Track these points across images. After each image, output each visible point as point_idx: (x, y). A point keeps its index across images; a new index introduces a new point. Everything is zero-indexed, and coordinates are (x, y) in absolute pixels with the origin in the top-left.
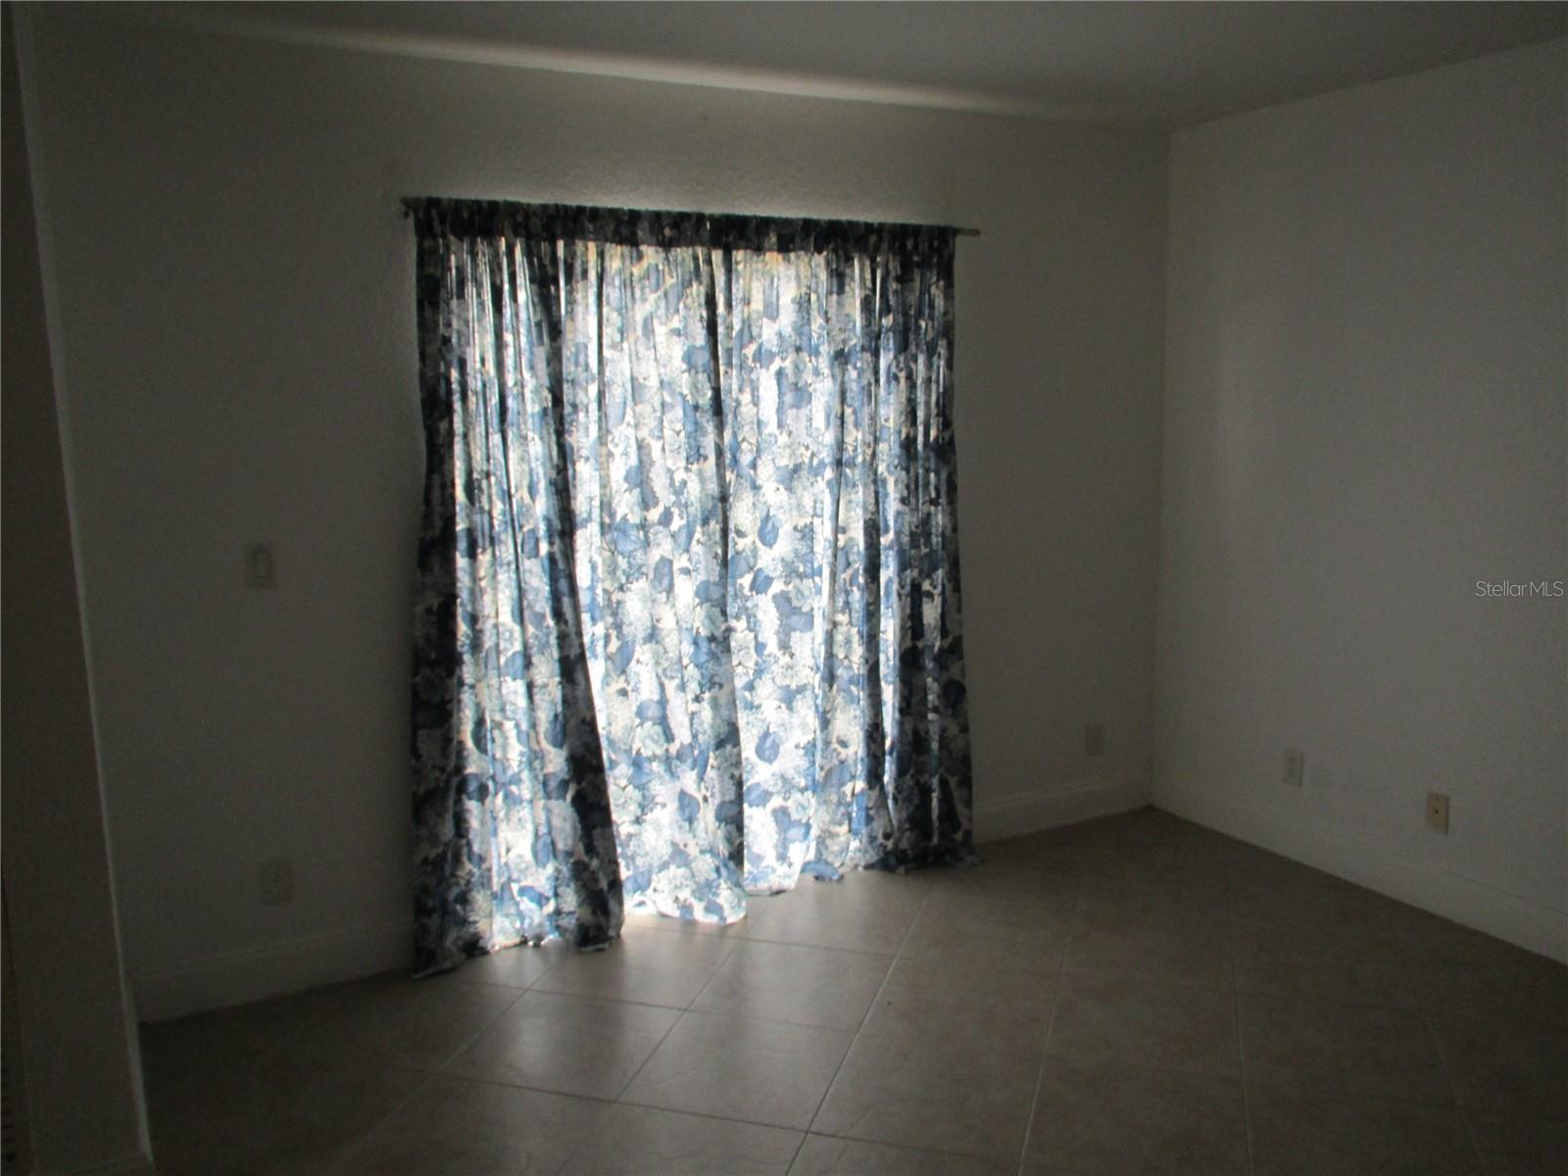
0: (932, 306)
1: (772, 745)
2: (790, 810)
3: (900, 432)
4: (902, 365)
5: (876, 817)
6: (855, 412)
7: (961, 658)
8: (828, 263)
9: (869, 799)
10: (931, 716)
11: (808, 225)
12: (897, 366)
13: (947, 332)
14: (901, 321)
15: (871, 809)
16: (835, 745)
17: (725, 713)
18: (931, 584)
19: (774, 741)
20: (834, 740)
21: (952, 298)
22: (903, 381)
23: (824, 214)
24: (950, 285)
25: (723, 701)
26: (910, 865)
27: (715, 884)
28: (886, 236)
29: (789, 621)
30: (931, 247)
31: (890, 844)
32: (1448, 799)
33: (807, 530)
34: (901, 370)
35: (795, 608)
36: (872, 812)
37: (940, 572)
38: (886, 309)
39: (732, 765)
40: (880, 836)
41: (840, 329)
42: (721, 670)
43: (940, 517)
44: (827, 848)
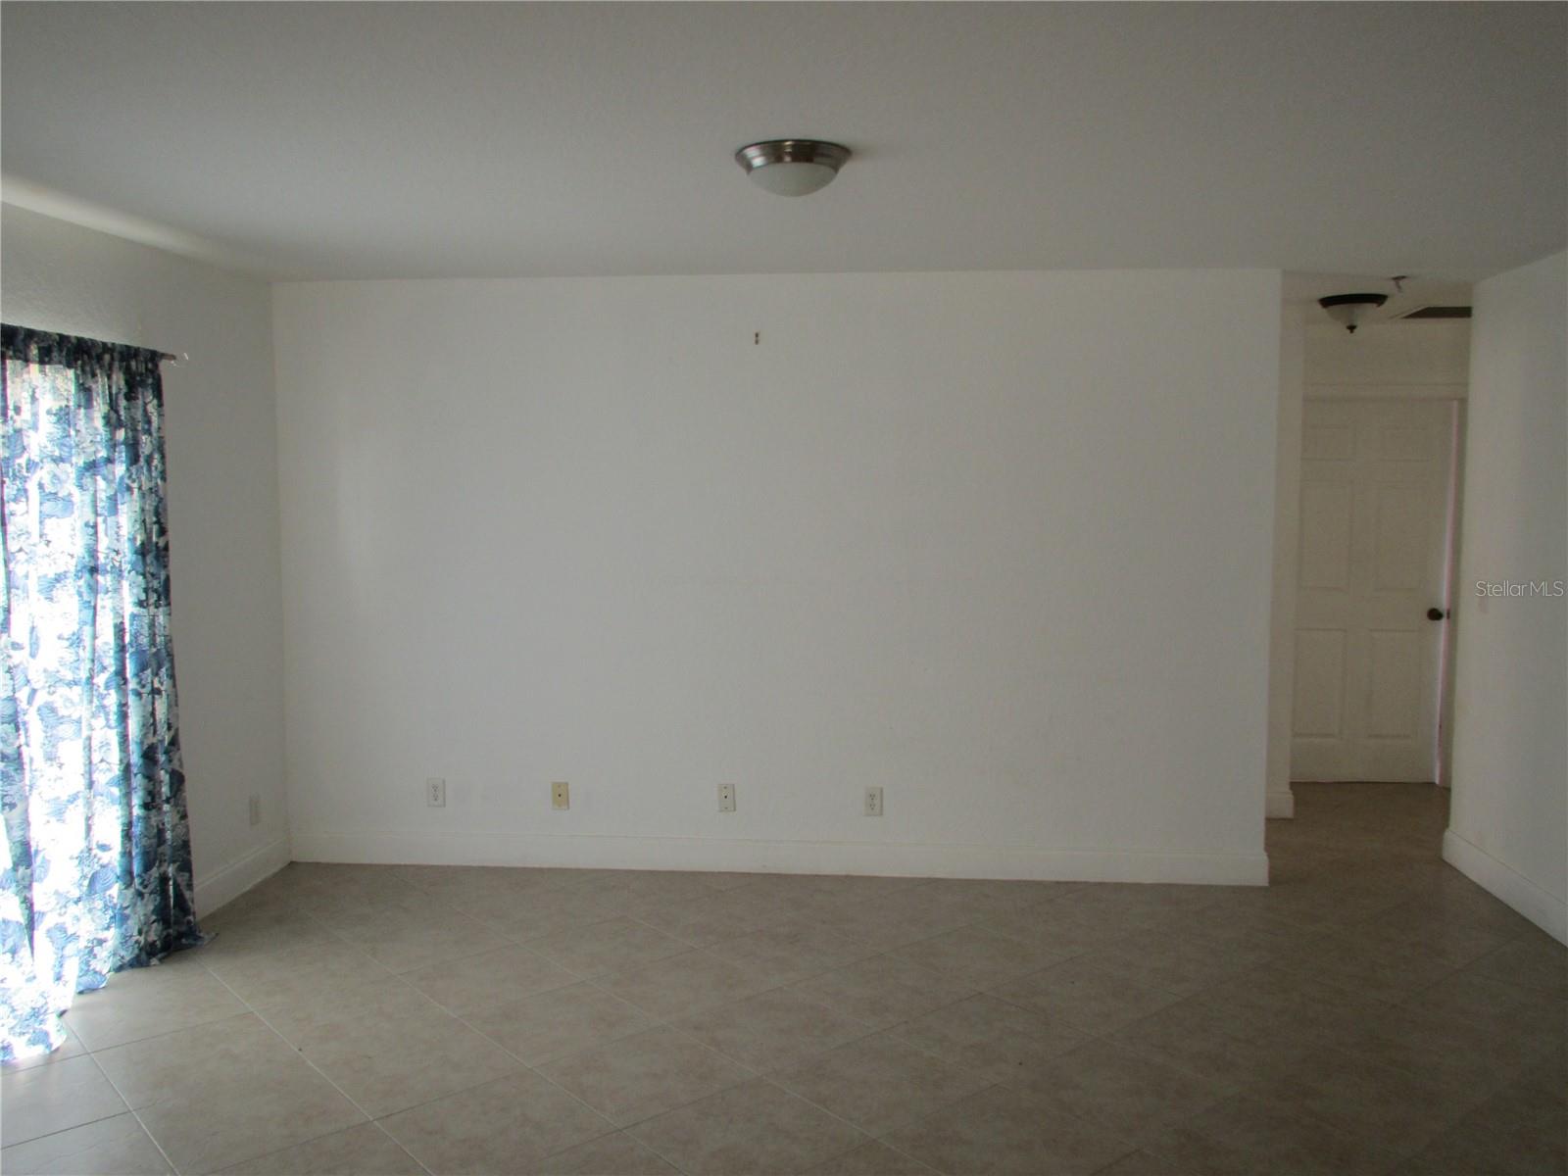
0: (149, 422)
1: (42, 863)
2: (67, 925)
3: (135, 539)
4: (134, 477)
5: (132, 915)
6: (105, 521)
7: (179, 749)
8: (77, 377)
9: (124, 899)
10: (166, 807)
11: (63, 339)
12: (130, 477)
13: (160, 447)
14: (130, 434)
15: (127, 908)
16: (95, 851)
17: (17, 834)
18: (160, 682)
19: (44, 858)
20: (94, 846)
21: (163, 415)
22: (136, 491)
23: (73, 331)
24: (160, 405)
25: (16, 821)
26: (159, 956)
27: (42, 1011)
28: (116, 355)
29: (54, 732)
30: (147, 368)
31: (142, 939)
32: (567, 784)
33: (75, 637)
34: (134, 481)
35: (63, 717)
36: (127, 912)
37: (164, 670)
38: (120, 424)
39: (25, 887)
40: (136, 933)
41: (91, 441)
42: (13, 790)
43: (161, 617)
44: (95, 956)
